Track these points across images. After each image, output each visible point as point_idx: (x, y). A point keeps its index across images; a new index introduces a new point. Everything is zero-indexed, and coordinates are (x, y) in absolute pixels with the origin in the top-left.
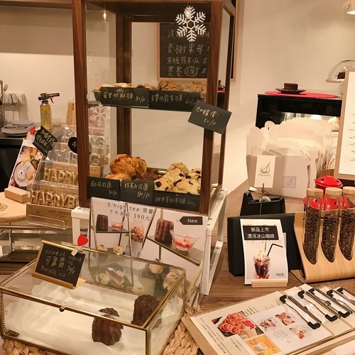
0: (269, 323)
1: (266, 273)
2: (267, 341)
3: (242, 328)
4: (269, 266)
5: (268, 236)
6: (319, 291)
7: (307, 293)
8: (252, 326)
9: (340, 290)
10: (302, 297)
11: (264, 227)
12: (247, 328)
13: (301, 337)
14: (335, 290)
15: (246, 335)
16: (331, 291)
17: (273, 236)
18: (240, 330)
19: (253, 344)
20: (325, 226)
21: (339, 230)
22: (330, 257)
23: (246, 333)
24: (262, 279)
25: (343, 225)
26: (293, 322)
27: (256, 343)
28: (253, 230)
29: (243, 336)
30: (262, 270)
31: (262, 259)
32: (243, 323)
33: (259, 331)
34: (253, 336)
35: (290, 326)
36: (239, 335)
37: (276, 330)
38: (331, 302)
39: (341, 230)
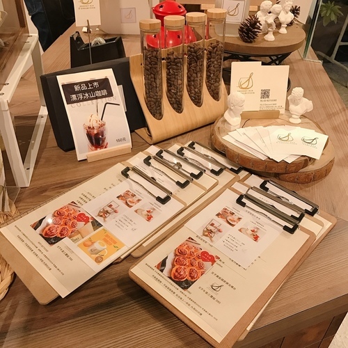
0: (109, 209)
1: (103, 141)
2: (107, 236)
3: (73, 226)
4: (105, 133)
5: (98, 93)
6: (168, 152)
7: (155, 158)
8: (86, 220)
9: (191, 146)
10: (149, 164)
11: (92, 82)
12: (80, 225)
13: (149, 218)
14: (186, 145)
15: (79, 236)
16: (182, 149)
17: (105, 92)
18: (70, 230)
19: (89, 246)
20: (169, 69)
21: (186, 71)
22: (178, 107)
23: (79, 232)
24: (99, 151)
25: (190, 64)
26: (139, 200)
27: (93, 243)
28: (77, 88)
29: (74, 238)
30: (96, 139)
31: (95, 125)
32: (74, 218)
33: (96, 225)
34: (88, 233)
35: (136, 207)
36: (70, 238)
37: (117, 219)
38: (182, 163)
39: (189, 71)
